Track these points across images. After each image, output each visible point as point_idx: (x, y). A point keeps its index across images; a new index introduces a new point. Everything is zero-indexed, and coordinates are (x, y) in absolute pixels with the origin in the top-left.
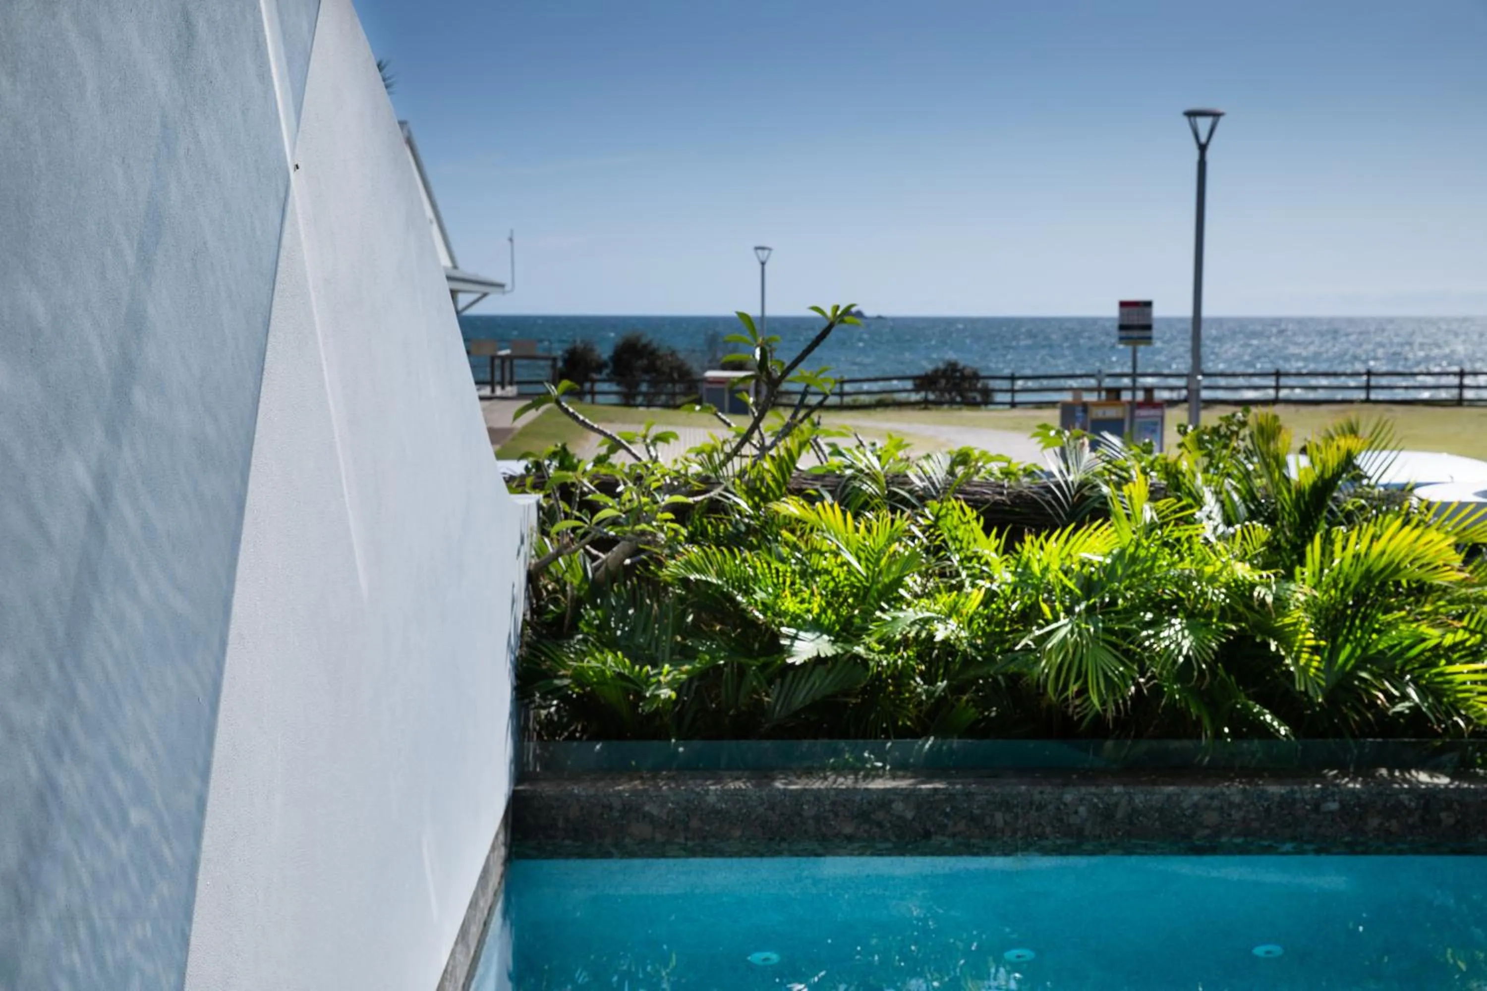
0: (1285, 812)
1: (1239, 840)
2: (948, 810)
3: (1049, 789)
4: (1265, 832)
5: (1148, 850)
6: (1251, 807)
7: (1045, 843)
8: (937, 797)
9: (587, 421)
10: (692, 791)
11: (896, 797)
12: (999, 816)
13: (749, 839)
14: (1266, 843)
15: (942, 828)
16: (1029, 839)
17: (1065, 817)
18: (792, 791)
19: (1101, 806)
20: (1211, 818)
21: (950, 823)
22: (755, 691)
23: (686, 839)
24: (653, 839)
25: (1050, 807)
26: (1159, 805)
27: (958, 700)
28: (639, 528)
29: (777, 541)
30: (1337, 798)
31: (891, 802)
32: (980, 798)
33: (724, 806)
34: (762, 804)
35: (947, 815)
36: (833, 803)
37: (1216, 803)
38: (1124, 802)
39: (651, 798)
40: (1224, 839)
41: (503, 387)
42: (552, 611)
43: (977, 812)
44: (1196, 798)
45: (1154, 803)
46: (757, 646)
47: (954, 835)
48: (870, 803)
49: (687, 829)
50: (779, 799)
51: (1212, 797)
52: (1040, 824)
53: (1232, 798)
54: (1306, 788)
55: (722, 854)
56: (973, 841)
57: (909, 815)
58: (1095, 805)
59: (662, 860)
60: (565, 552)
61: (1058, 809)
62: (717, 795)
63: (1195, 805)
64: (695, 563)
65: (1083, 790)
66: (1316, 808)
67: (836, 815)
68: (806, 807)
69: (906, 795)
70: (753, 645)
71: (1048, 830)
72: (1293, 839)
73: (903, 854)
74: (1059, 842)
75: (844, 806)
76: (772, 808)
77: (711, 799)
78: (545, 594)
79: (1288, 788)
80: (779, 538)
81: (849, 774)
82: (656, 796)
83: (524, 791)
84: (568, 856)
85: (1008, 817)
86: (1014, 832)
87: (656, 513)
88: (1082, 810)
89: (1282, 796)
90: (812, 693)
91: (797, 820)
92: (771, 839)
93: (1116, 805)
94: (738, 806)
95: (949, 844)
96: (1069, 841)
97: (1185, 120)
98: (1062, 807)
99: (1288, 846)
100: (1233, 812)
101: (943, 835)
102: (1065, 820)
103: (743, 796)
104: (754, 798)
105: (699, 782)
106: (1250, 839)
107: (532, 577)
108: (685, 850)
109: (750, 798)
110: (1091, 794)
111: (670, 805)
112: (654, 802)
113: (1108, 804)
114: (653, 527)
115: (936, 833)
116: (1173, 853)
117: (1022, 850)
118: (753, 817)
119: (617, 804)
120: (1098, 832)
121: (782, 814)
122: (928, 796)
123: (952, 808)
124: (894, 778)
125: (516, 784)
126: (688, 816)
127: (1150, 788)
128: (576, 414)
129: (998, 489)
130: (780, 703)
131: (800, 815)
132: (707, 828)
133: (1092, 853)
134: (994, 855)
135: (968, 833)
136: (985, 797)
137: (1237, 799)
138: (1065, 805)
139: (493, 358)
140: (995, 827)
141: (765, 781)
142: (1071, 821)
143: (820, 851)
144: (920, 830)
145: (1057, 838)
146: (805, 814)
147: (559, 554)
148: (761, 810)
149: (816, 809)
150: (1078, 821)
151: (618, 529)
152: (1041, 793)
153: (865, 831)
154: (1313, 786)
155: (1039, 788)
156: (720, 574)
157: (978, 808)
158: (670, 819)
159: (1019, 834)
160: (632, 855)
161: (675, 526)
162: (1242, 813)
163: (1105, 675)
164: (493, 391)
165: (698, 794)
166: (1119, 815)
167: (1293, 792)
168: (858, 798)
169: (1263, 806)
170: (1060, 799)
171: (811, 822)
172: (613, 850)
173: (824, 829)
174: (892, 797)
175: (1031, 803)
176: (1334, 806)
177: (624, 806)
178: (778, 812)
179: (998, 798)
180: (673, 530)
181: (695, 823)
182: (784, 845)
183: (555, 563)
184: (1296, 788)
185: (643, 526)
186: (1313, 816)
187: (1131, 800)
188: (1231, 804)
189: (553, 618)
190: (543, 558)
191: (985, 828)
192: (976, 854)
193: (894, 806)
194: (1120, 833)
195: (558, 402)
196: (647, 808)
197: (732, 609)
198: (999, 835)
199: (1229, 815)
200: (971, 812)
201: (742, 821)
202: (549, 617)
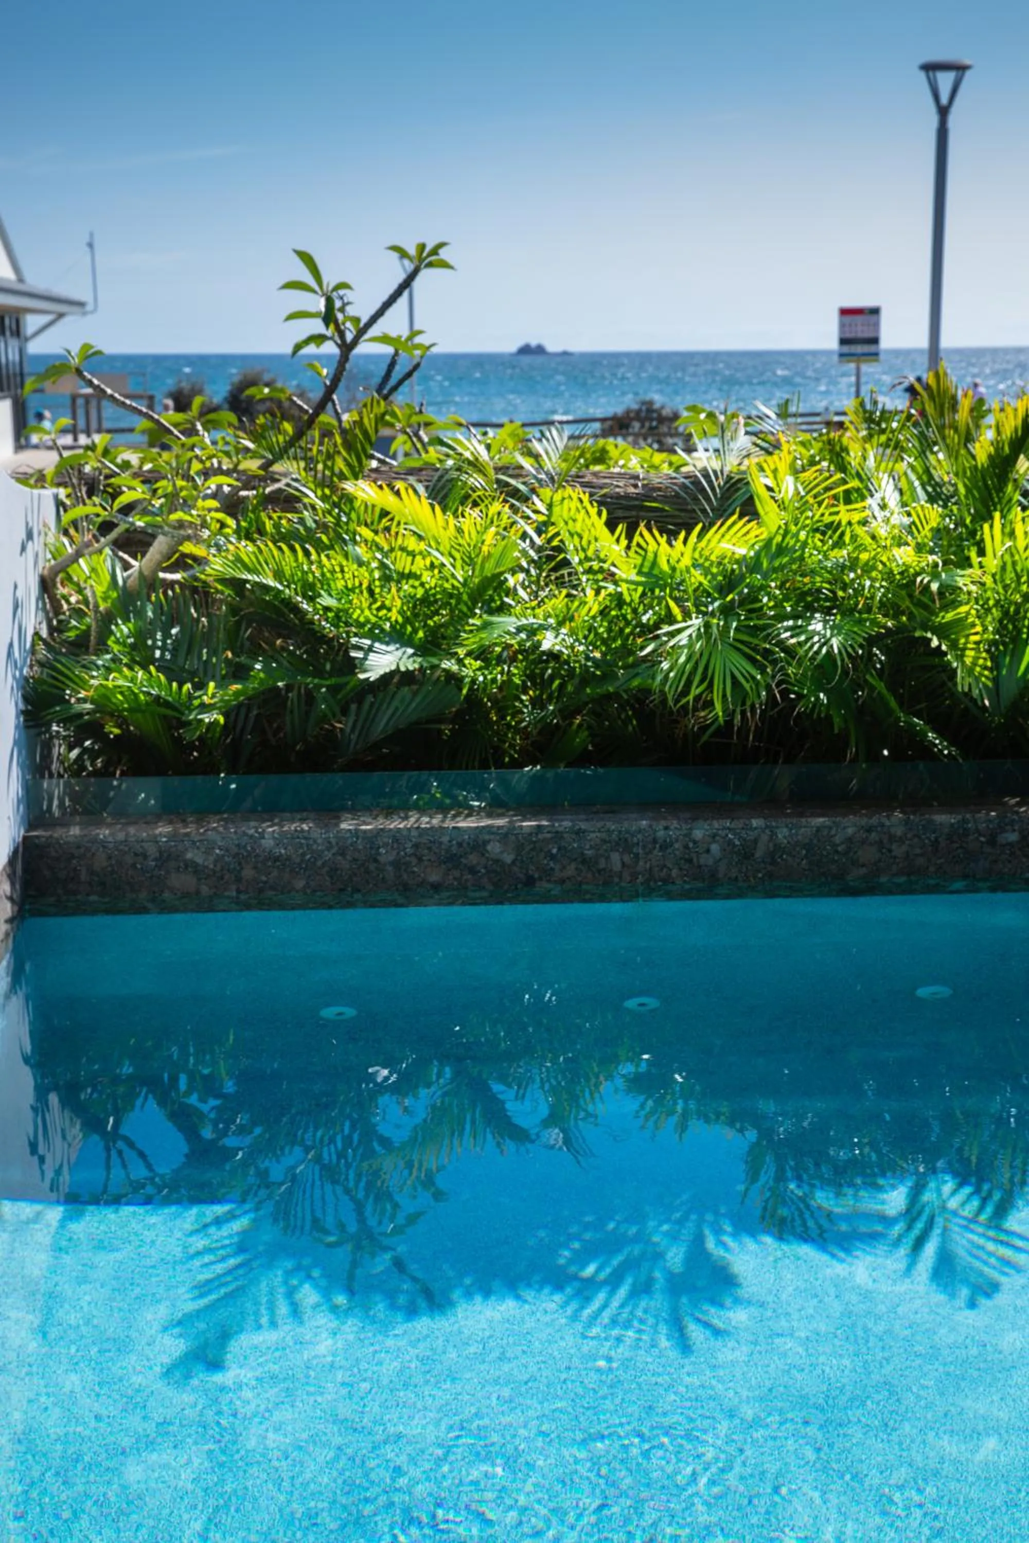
0: (955, 845)
1: (902, 879)
2: (554, 851)
3: (675, 824)
4: (932, 869)
5: (794, 892)
6: (916, 840)
7: (670, 887)
8: (540, 836)
9: (116, 395)
10: (245, 834)
11: (492, 837)
12: (615, 857)
13: (314, 891)
14: (932, 882)
15: (547, 873)
16: (652, 884)
17: (694, 856)
18: (365, 831)
19: (737, 843)
20: (868, 854)
21: (557, 867)
22: (324, 718)
23: (239, 891)
24: (198, 892)
25: (677, 846)
26: (807, 841)
27: (571, 724)
28: (174, 517)
29: (355, 542)
30: (1016, 828)
31: (485, 843)
32: (593, 835)
33: (283, 851)
34: (328, 849)
35: (553, 857)
36: (416, 846)
37: (874, 836)
38: (765, 838)
39: (194, 842)
40: (883, 879)
41: (89, 435)
42: (75, 627)
43: (589, 853)
44: (850, 831)
45: (800, 837)
46: (328, 667)
47: (562, 881)
48: (460, 845)
49: (239, 880)
50: (349, 841)
51: (869, 830)
52: (665, 866)
53: (893, 830)
54: (982, 815)
55: (282, 907)
56: (584, 887)
57: (508, 858)
58: (730, 842)
59: (210, 915)
60: (86, 551)
61: (686, 847)
62: (274, 838)
63: (850, 840)
64: (246, 559)
65: (716, 824)
66: (992, 842)
67: (420, 860)
68: (382, 851)
69: (504, 835)
70: (324, 666)
71: (675, 872)
72: (965, 877)
73: (501, 903)
74: (687, 887)
75: (429, 849)
76: (342, 853)
77: (268, 843)
78: (65, 607)
79: (960, 817)
80: (358, 538)
81: (437, 813)
82: (200, 841)
83: (37, 837)
84: (94, 912)
85: (627, 859)
86: (634, 876)
87: (196, 500)
88: (715, 848)
89: (952, 825)
90: (394, 718)
91: (372, 867)
92: (341, 890)
93: (756, 841)
94: (301, 851)
95: (556, 890)
96: (700, 885)
97: (922, 75)
98: (691, 845)
99: (959, 885)
100: (894, 847)
101: (549, 881)
102: (695, 860)
103: (305, 838)
104: (319, 841)
105: (252, 824)
106: (913, 878)
107: (46, 585)
108: (237, 903)
109: (315, 841)
110: (724, 828)
111: (218, 851)
112: (198, 848)
113: (745, 840)
114: (191, 515)
115: (540, 879)
116: (822, 895)
117: (644, 896)
118: (319, 863)
119: (152, 850)
120: (734, 873)
121: (355, 860)
122: (530, 834)
123: (559, 849)
124: (490, 815)
125: (27, 831)
126: (240, 864)
127: (794, 821)
128: (103, 386)
129: (632, 481)
130: (357, 733)
131: (376, 861)
132: (264, 878)
133: (728, 897)
134: (610, 901)
135: (579, 879)
136: (598, 834)
137: (899, 831)
138: (695, 842)
139: (74, 398)
140: (611, 870)
141: (334, 821)
142: (702, 861)
143: (401, 900)
144: (521, 876)
145: (685, 882)
146: (382, 859)
147: (78, 554)
148: (328, 855)
149: (395, 853)
150: (710, 862)
151: (148, 519)
152: (666, 828)
153: (455, 879)
154: (988, 814)
155: (663, 823)
156: (278, 575)
157: (591, 847)
158: (218, 868)
159: (640, 879)
160: (173, 910)
161: (220, 515)
162: (904, 848)
163: (733, 677)
164: (76, 439)
165: (251, 836)
166: (759, 854)
167: (965, 821)
168: (445, 839)
169: (929, 838)
170: (688, 835)
171: (390, 868)
172: (149, 905)
173: (405, 876)
174: (487, 837)
175: (655, 841)
176: (1013, 837)
177: (161, 852)
178: (348, 857)
179: (614, 836)
180: (218, 521)
181: (248, 873)
182: (357, 896)
183: (75, 565)
184: (968, 816)
185: (178, 515)
186: (988, 849)
187: (773, 834)
188: (892, 838)
189: (77, 636)
190: (60, 559)
191: (599, 871)
192: (590, 901)
193: (489, 848)
194: (760, 875)
195: (79, 372)
196: (189, 855)
197: (297, 622)
198: (616, 880)
199: (890, 851)
200: (583, 854)
201: (305, 869)
202: (72, 634)
